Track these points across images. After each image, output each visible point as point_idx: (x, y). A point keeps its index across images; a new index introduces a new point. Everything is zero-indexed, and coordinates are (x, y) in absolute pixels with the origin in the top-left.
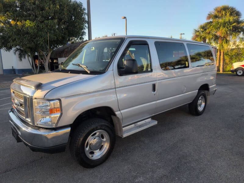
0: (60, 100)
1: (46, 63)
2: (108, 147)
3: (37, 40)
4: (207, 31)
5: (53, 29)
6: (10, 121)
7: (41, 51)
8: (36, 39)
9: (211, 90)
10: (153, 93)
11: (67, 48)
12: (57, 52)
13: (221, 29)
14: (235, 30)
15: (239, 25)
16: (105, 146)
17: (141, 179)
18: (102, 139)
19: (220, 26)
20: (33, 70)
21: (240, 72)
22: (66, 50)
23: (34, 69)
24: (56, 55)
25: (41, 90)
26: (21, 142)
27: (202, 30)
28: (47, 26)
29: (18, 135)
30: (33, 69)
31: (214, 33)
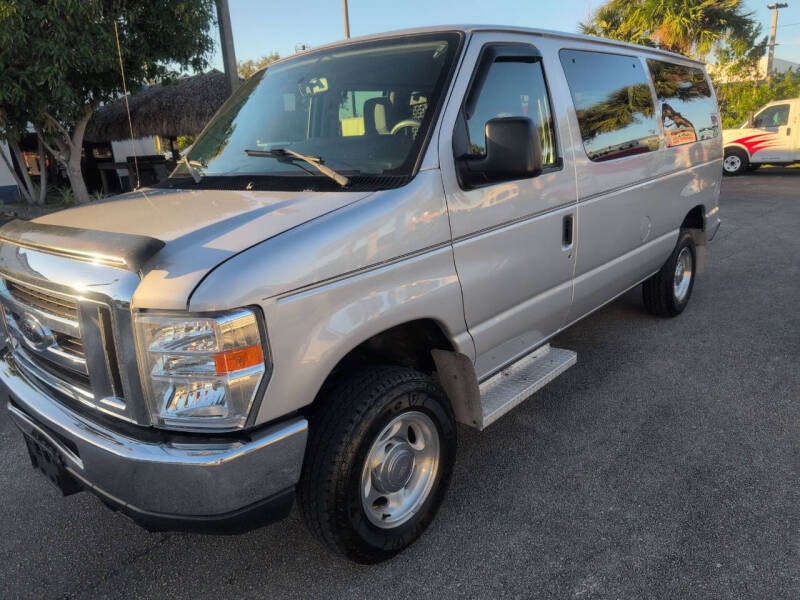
0: (257, 309)
1: (72, 162)
2: (433, 474)
3: (33, 73)
4: (623, 28)
5: (87, 27)
6: (10, 407)
7: (46, 118)
8: (29, 68)
9: (709, 227)
10: (564, 249)
11: (147, 101)
12: (106, 117)
13: (666, 21)
14: (712, 21)
15: (722, 5)
16: (424, 470)
17: (591, 584)
18: (412, 446)
19: (665, 9)
20: (25, 193)
21: (733, 163)
22: (142, 109)
23: (26, 188)
24: (106, 131)
25: (164, 273)
26: (81, 490)
27: (604, 24)
28: (62, 16)
29: (64, 464)
30: (22, 187)
31: (642, 34)
